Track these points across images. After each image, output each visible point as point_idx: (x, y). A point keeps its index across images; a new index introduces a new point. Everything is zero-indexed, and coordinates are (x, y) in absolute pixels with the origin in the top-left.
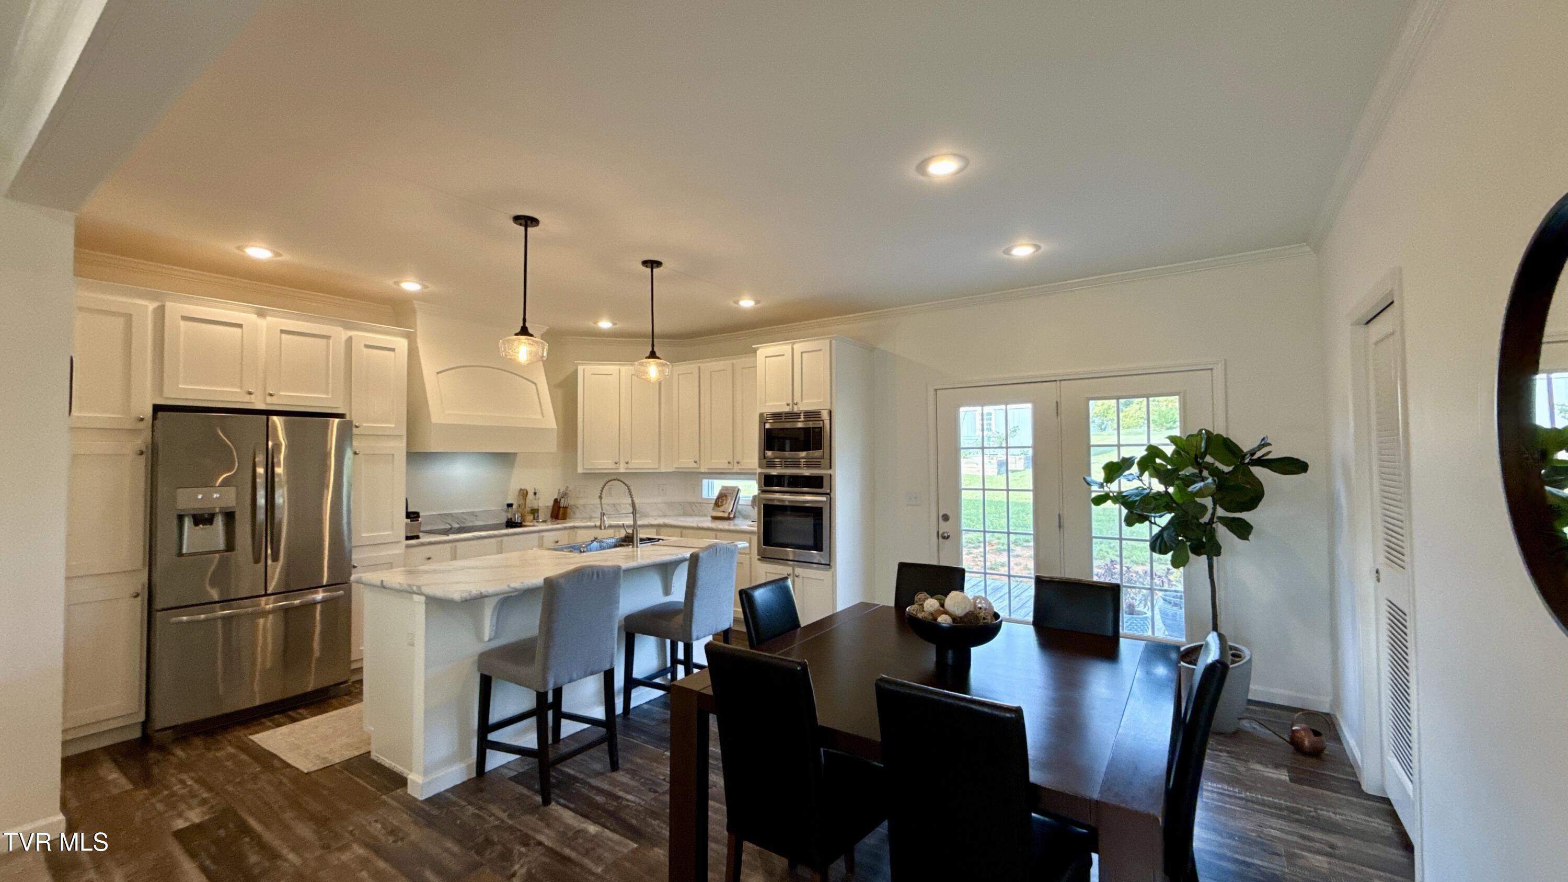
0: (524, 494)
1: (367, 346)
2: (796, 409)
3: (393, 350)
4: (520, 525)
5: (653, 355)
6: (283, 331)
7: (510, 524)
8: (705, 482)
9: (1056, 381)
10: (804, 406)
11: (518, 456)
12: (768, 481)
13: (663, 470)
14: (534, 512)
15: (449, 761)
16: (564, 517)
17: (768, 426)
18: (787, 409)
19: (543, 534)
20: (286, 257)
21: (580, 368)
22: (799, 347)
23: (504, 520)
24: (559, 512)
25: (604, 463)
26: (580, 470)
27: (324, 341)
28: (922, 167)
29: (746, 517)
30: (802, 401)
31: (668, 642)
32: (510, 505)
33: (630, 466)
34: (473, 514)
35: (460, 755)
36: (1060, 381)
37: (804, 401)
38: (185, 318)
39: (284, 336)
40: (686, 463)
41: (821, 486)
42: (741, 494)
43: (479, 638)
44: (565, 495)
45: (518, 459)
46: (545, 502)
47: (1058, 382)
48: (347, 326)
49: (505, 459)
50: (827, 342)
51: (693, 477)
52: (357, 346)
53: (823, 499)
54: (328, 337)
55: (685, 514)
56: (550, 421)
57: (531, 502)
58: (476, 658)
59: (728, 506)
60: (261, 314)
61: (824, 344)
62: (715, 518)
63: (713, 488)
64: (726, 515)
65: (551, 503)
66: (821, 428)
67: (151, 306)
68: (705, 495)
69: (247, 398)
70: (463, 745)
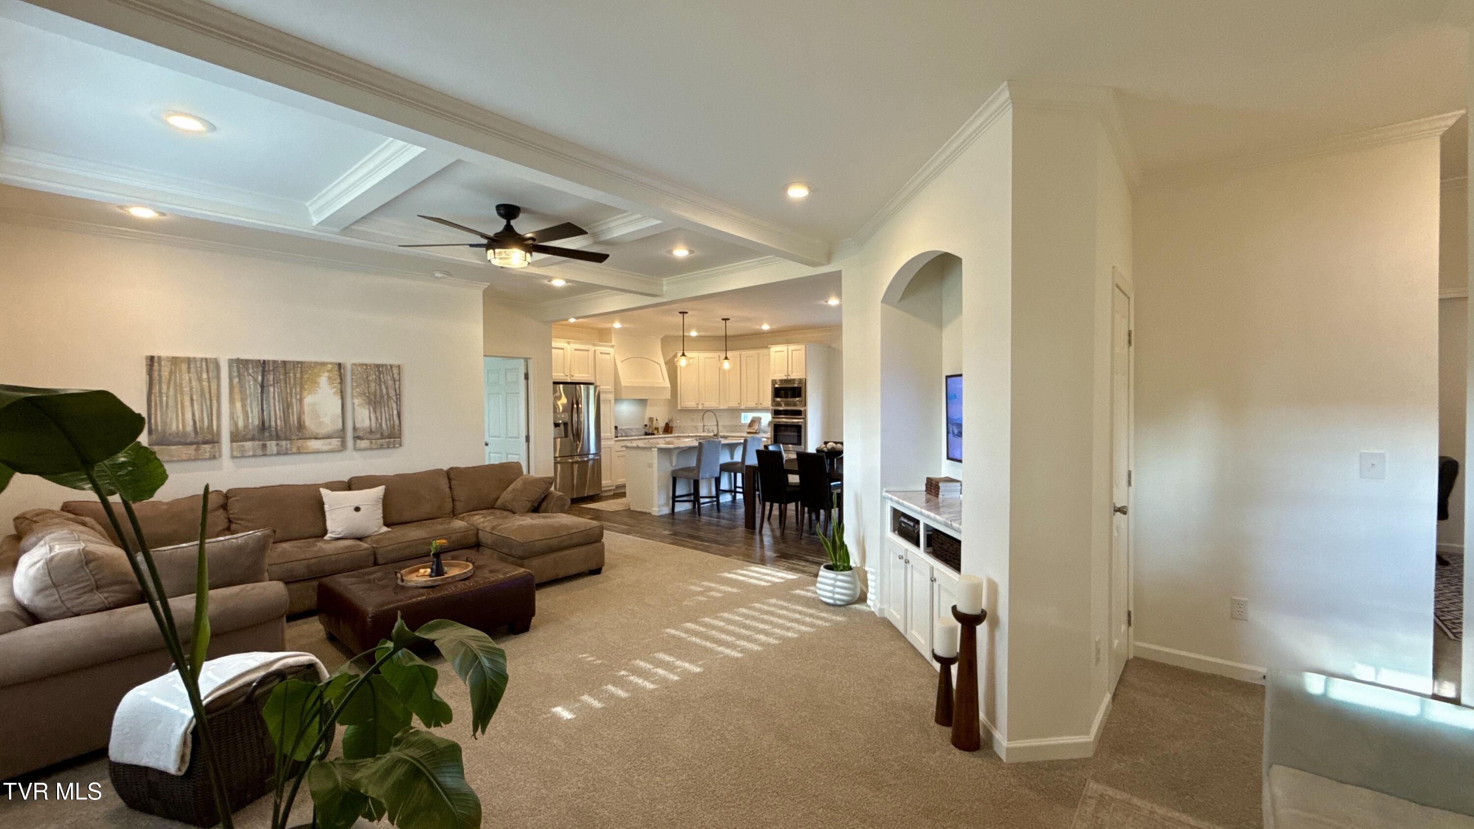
0: (651, 419)
1: (601, 353)
2: (789, 378)
3: (609, 354)
4: (653, 434)
5: (726, 358)
6: (576, 350)
7: (646, 434)
8: (743, 414)
10: (795, 375)
12: (776, 413)
13: (721, 408)
14: (657, 429)
15: (663, 506)
16: (671, 433)
17: (777, 386)
18: (785, 378)
22: (792, 347)
23: (644, 433)
24: (668, 429)
25: (691, 404)
26: (679, 408)
27: (587, 352)
30: (792, 374)
32: (646, 425)
33: (703, 406)
34: (630, 429)
35: (667, 505)
38: (555, 348)
39: (577, 352)
40: (733, 404)
41: (801, 415)
42: (762, 421)
43: (671, 464)
44: (671, 420)
45: (649, 402)
46: (661, 424)
48: (594, 345)
49: (643, 402)
51: (736, 412)
52: (598, 354)
53: (802, 420)
55: (732, 432)
56: (667, 384)
57: (655, 424)
58: (671, 472)
59: (756, 427)
60: (569, 343)
61: (803, 347)
65: (664, 425)
66: (801, 387)
68: (743, 422)
69: (566, 378)
70: (668, 501)
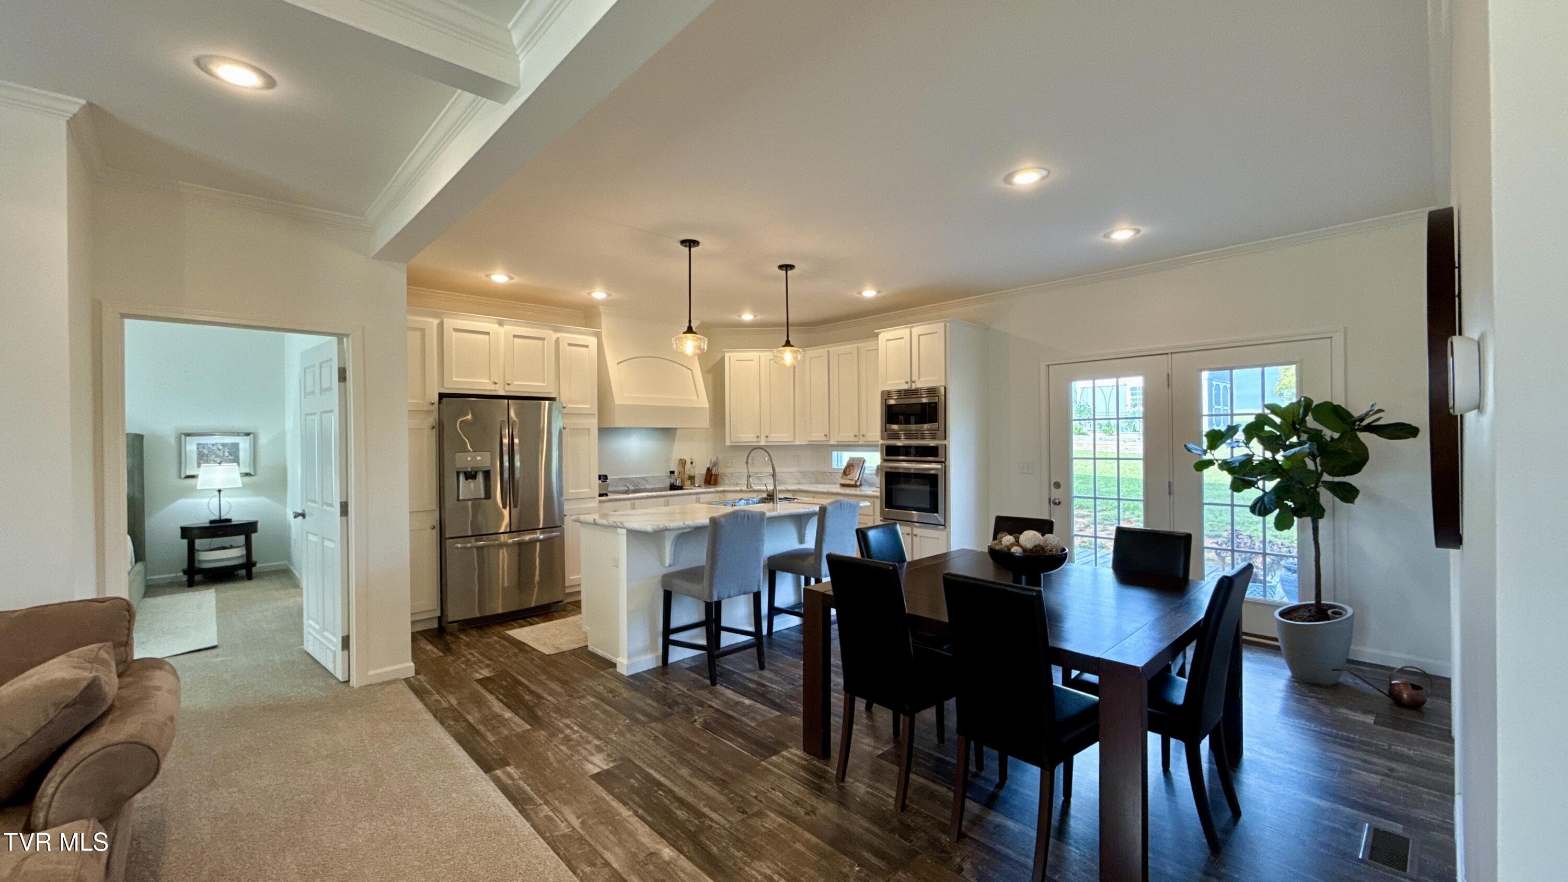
0: (683, 463)
1: (569, 345)
2: (913, 387)
3: (587, 346)
4: (681, 488)
5: (788, 344)
6: (515, 336)
7: (673, 487)
8: (835, 454)
9: (1167, 354)
10: (922, 383)
11: (678, 431)
12: (891, 452)
13: (798, 443)
14: (692, 478)
15: (645, 651)
16: (716, 484)
17: (892, 402)
18: (906, 387)
19: (698, 496)
20: (517, 280)
21: (727, 355)
22: (917, 330)
23: (668, 485)
24: (711, 479)
25: (748, 437)
26: (728, 443)
27: (540, 342)
28: (1008, 179)
29: (871, 485)
30: (919, 378)
31: (803, 578)
32: (672, 472)
33: (769, 439)
34: (644, 479)
35: (652, 649)
36: (1172, 353)
37: (921, 379)
38: (456, 330)
39: (516, 340)
40: (818, 436)
41: (936, 455)
42: (866, 465)
43: (662, 562)
44: (715, 464)
45: (678, 433)
46: (700, 471)
47: (1170, 355)
48: (556, 330)
49: (667, 433)
50: (942, 325)
51: (824, 449)
52: (563, 345)
53: (939, 466)
54: (543, 339)
55: (818, 483)
56: (703, 401)
57: (689, 470)
58: (660, 578)
60: (501, 324)
61: (939, 327)
62: (843, 485)
63: (842, 459)
64: (853, 483)
65: (704, 471)
66: (936, 403)
67: (436, 322)
68: (834, 465)
69: (493, 387)
70: (653, 640)
